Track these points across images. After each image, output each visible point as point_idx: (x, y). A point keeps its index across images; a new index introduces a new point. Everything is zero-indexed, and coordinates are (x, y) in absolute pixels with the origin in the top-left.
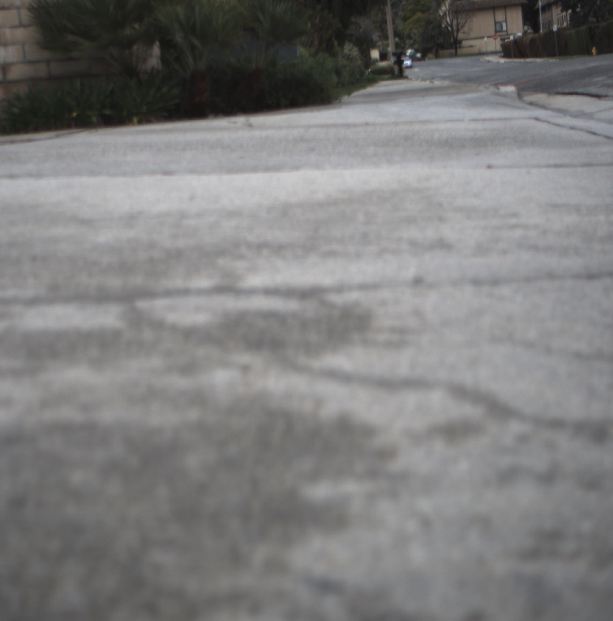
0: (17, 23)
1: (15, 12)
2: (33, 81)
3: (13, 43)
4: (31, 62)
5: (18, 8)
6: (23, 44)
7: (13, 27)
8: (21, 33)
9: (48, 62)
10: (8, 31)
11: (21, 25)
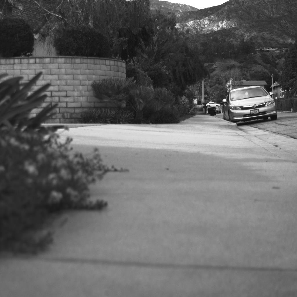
0: (87, 90)
1: (86, 87)
2: (90, 108)
3: (85, 96)
4: (89, 102)
5: (87, 86)
6: (88, 97)
7: (85, 91)
8: (87, 93)
9: (94, 102)
10: (84, 92)
11: (88, 91)
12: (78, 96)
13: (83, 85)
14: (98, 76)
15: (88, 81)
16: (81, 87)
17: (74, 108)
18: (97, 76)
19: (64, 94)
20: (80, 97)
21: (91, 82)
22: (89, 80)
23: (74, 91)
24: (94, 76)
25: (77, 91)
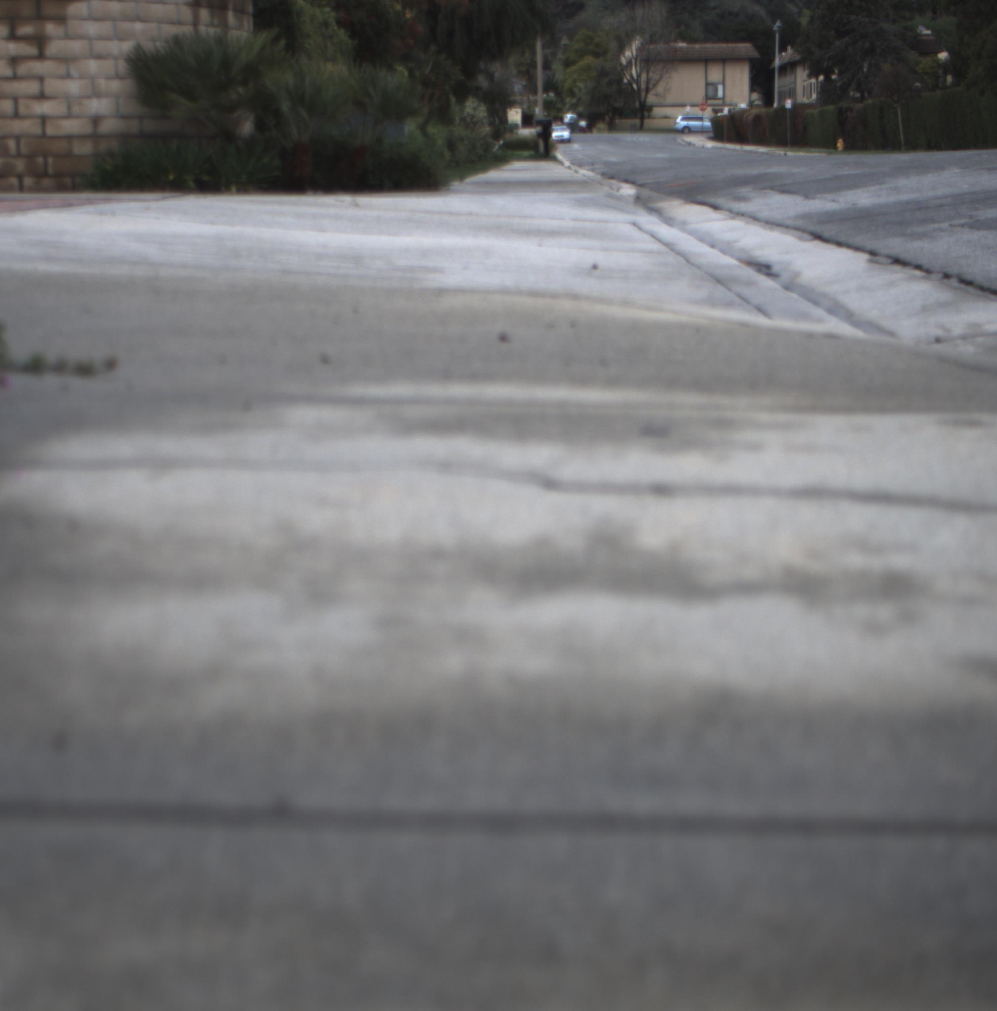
0: (112, 73)
1: (111, 62)
2: (124, 137)
3: (107, 95)
4: (123, 117)
5: (115, 58)
6: (117, 97)
7: (108, 78)
8: (115, 86)
9: (141, 118)
10: (103, 82)
11: (118, 77)
12: (82, 97)
13: (99, 57)
14: (154, 25)
15: (116, 42)
16: (93, 66)
17: (69, 138)
18: (148, 25)
19: (32, 87)
20: (89, 97)
21: (127, 46)
22: (121, 40)
23: (68, 76)
24: (138, 26)
25: (81, 77)
